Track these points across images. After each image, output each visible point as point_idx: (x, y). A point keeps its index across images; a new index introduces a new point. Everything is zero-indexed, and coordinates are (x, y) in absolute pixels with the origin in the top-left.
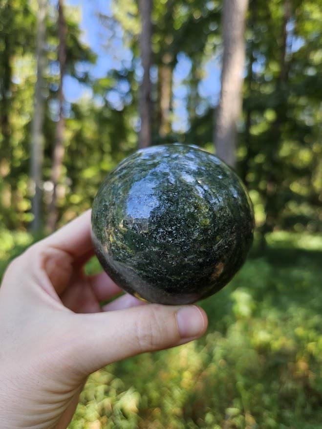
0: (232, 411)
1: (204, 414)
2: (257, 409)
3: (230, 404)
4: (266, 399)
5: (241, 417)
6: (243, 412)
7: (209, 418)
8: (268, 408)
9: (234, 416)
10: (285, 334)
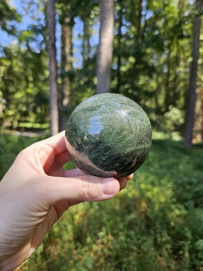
0: (101, 234)
1: (86, 237)
2: (116, 231)
3: (100, 230)
4: (121, 226)
5: (106, 237)
6: (107, 235)
7: (89, 240)
8: (122, 231)
9: (103, 237)
10: (134, 188)
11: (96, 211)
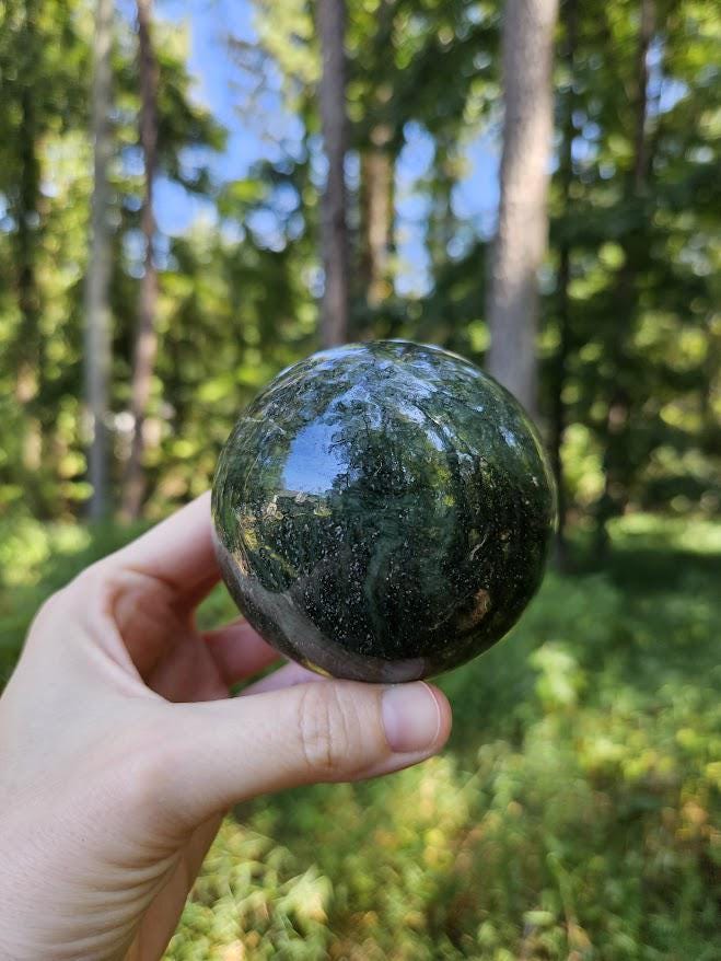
0: (538, 916)
1: (477, 923)
2: (592, 912)
3: (533, 903)
4: (614, 889)
5: (558, 931)
6: (561, 920)
7: (486, 932)
8: (618, 911)
9: (544, 928)
10: (654, 744)
11: (508, 821)
